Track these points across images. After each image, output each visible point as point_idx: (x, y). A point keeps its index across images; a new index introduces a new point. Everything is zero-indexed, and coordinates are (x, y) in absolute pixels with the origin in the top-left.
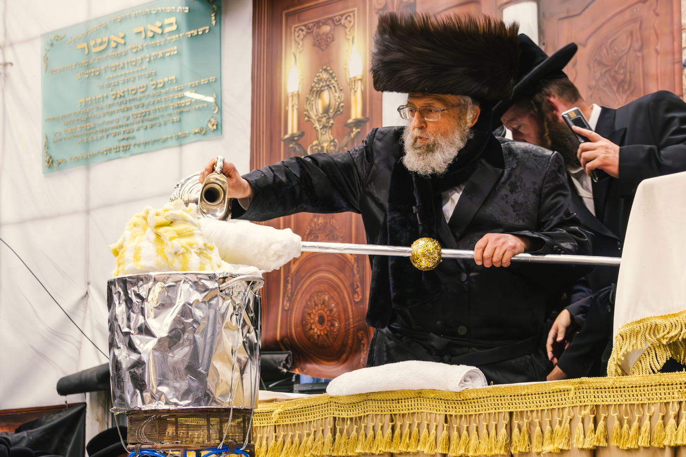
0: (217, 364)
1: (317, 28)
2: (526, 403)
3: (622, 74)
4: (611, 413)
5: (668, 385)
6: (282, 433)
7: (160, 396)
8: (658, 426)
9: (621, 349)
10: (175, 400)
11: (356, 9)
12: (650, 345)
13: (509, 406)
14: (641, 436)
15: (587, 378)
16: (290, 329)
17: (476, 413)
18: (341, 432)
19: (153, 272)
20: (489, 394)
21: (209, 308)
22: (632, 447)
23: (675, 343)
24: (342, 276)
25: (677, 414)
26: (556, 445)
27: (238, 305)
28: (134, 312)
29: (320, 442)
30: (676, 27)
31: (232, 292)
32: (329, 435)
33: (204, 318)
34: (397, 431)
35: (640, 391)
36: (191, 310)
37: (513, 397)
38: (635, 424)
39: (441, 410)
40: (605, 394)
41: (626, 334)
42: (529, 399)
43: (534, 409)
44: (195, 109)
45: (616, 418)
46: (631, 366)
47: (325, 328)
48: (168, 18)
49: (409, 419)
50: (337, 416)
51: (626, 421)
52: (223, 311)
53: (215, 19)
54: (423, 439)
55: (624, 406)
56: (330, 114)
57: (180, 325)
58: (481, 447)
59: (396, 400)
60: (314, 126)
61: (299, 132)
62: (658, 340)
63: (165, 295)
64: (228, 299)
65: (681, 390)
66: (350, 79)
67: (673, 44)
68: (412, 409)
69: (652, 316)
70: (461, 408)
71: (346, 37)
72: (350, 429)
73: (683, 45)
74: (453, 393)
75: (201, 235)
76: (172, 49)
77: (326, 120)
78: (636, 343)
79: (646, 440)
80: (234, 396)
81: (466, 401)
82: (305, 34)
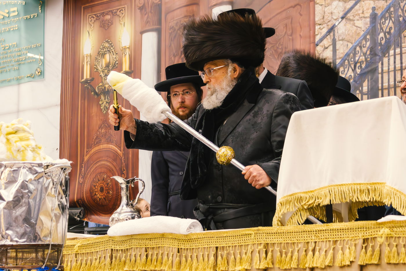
0: (42, 217)
1: (102, 16)
2: (226, 242)
3: (281, 49)
4: (276, 248)
5: (309, 232)
6: (80, 258)
7: (7, 237)
8: (303, 256)
9: (280, 211)
10: (16, 239)
11: (126, 6)
12: (297, 209)
13: (216, 243)
14: (293, 262)
15: (262, 227)
16: (83, 195)
17: (196, 247)
18: (116, 258)
19: (5, 161)
20: (204, 236)
21: (38, 184)
22: (287, 268)
23: (312, 208)
24: (115, 163)
25: (313, 249)
26: (243, 267)
27: (55, 182)
29: (103, 264)
30: (311, 23)
31: (52, 174)
32: (108, 259)
33: (35, 190)
34: (149, 257)
35: (293, 235)
36: (27, 185)
37: (218, 238)
38: (289, 255)
39: (175, 245)
40: (272, 237)
41: (284, 202)
42: (228, 239)
43: (230, 245)
44: (28, 63)
45: (278, 251)
46: (286, 221)
47: (104, 194)
48: (12, 7)
49: (156, 251)
50: (114, 249)
51: (284, 253)
52: (46, 185)
53: (41, 9)
54: (164, 262)
55: (283, 244)
56: (110, 68)
57: (20, 194)
58: (199, 267)
59: (149, 239)
60: (100, 75)
61: (91, 78)
62: (302, 206)
63: (11, 175)
64: (50, 179)
65: (316, 235)
66: (122, 47)
67: (310, 33)
68: (158, 245)
69: (299, 192)
70: (187, 244)
71: (120, 22)
72: (121, 256)
73: (316, 33)
74: (183, 236)
75: (34, 140)
76: (15, 26)
77: (107, 71)
78: (289, 208)
79: (296, 264)
80: (52, 237)
81: (190, 240)
82: (95, 20)
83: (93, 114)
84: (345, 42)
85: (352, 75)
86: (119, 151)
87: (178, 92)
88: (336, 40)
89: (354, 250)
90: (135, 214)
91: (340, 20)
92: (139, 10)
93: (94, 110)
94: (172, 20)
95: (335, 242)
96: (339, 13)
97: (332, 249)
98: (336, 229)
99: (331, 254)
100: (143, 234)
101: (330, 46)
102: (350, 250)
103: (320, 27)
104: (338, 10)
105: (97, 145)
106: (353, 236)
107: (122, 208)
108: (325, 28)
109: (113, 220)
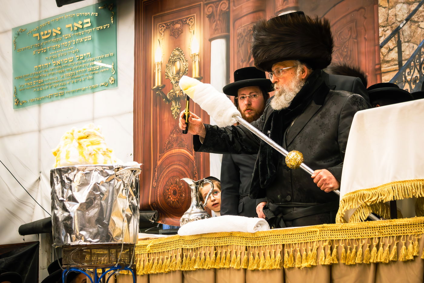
0: (114, 218)
1: (173, 25)
2: (292, 239)
3: (346, 52)
4: (340, 244)
5: (372, 228)
6: (152, 258)
7: (81, 237)
8: (366, 252)
9: (343, 208)
10: (90, 239)
11: (195, 14)
12: (360, 206)
13: (282, 241)
14: (357, 257)
16: (157, 198)
17: (263, 245)
18: (186, 257)
19: (77, 165)
20: (271, 234)
21: (109, 186)
22: (352, 264)
23: (375, 205)
24: (187, 167)
25: (377, 244)
26: (309, 263)
27: (126, 184)
28: (66, 188)
29: (174, 263)
30: (376, 25)
31: (123, 177)
32: (179, 258)
33: (106, 192)
34: (219, 256)
35: (357, 232)
36: (99, 187)
37: (284, 236)
38: (354, 250)
39: (243, 244)
40: (337, 234)
41: (346, 199)
42: (294, 237)
43: (296, 243)
44: (102, 72)
45: (343, 247)
46: (349, 218)
47: (177, 197)
48: (86, 19)
49: (225, 249)
50: (184, 248)
51: (349, 249)
52: (117, 187)
53: (113, 20)
54: (233, 260)
55: (348, 240)
56: (180, 75)
57: (93, 196)
58: (266, 264)
59: (217, 238)
60: (171, 82)
61: (162, 85)
62: (365, 203)
63: (84, 178)
64: (121, 181)
65: (380, 231)
66: (192, 55)
67: (375, 35)
68: (227, 243)
69: (362, 189)
70: (255, 242)
71: (189, 31)
72: (192, 255)
73: (380, 35)
74: (250, 234)
75: (105, 144)
76: (88, 37)
77: (178, 78)
78: (352, 205)
79: (360, 259)
80: (124, 237)
81: (257, 238)
82: (165, 29)
83: (165, 120)
84: (411, 44)
85: (418, 75)
86: (190, 155)
87: (245, 95)
88: (402, 42)
89: (417, 245)
90: (204, 214)
91: (405, 22)
92: (207, 18)
93: (166, 116)
94: (240, 27)
95: (399, 238)
96: (403, 15)
97: (395, 244)
98: (399, 225)
99: (395, 250)
100: (212, 233)
101: (395, 48)
102: (413, 245)
103: (384, 29)
104: (402, 12)
105: (169, 150)
106: (416, 231)
107: (192, 209)
108: (389, 30)
109: (183, 220)
